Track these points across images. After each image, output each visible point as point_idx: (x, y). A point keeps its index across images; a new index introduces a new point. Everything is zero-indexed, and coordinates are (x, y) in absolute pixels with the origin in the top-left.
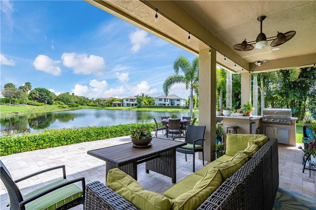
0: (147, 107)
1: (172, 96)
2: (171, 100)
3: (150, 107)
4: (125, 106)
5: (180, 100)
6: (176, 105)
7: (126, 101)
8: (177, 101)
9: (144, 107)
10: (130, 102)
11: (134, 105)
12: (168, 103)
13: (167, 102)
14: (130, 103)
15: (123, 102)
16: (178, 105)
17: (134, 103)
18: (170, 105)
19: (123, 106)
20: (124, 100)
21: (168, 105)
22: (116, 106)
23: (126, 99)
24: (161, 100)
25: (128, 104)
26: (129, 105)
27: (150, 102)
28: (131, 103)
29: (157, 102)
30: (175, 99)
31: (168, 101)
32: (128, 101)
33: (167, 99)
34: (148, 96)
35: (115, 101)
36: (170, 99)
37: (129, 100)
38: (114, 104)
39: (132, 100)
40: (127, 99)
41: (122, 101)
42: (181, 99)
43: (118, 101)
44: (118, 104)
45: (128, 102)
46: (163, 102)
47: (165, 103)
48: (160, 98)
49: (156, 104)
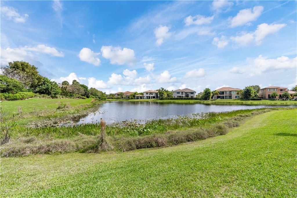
1: (186, 90)
4: (145, 99)
5: (194, 93)
6: (190, 97)
7: (146, 94)
8: (191, 93)
9: (166, 99)
10: (150, 95)
11: (152, 98)
13: (184, 94)
14: (150, 96)
16: (191, 97)
18: (185, 97)
19: (143, 98)
20: (144, 93)
22: (138, 98)
23: (146, 93)
26: (148, 98)
27: (168, 95)
29: (175, 95)
30: (189, 92)
32: (148, 94)
34: (166, 90)
35: (137, 95)
36: (185, 92)
37: (149, 93)
38: (136, 97)
39: (151, 93)
41: (142, 94)
43: (139, 94)
44: (140, 97)
45: (148, 95)
46: (180, 95)
47: (182, 95)
48: (178, 91)
49: (175, 97)
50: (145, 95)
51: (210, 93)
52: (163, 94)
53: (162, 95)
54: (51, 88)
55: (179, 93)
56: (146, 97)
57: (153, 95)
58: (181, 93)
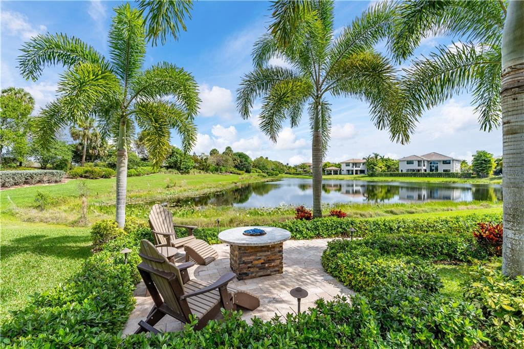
0: (386, 175)
1: (432, 156)
2: (431, 163)
3: (391, 175)
4: (344, 174)
5: (451, 162)
6: (440, 170)
7: (346, 166)
8: (443, 163)
9: (381, 175)
10: (353, 167)
11: (359, 172)
12: (425, 168)
13: (424, 166)
14: (352, 169)
15: (340, 167)
16: (444, 171)
17: (359, 169)
18: (428, 171)
19: (340, 174)
20: (342, 165)
21: (425, 171)
22: (331, 174)
23: (346, 163)
24: (410, 162)
25: (348, 171)
26: (351, 172)
27: (389, 167)
28: (355, 169)
29: (404, 168)
30: (440, 161)
31: (426, 164)
32: (349, 165)
33: (424, 161)
34: (384, 158)
35: (329, 167)
36: (428, 161)
37: (351, 165)
38: (327, 171)
39: (355, 164)
40: (348, 163)
41: (339, 165)
42: (453, 160)
43: (332, 166)
44: (334, 171)
45: (350, 168)
46: (415, 166)
47: (419, 168)
48: (409, 159)
49: (402, 171)
50: (344, 168)
51: (488, 162)
52: (375, 165)
53: (373, 168)
54: (181, 160)
55: (413, 163)
56: (345, 172)
57: (359, 167)
58: (416, 163)
